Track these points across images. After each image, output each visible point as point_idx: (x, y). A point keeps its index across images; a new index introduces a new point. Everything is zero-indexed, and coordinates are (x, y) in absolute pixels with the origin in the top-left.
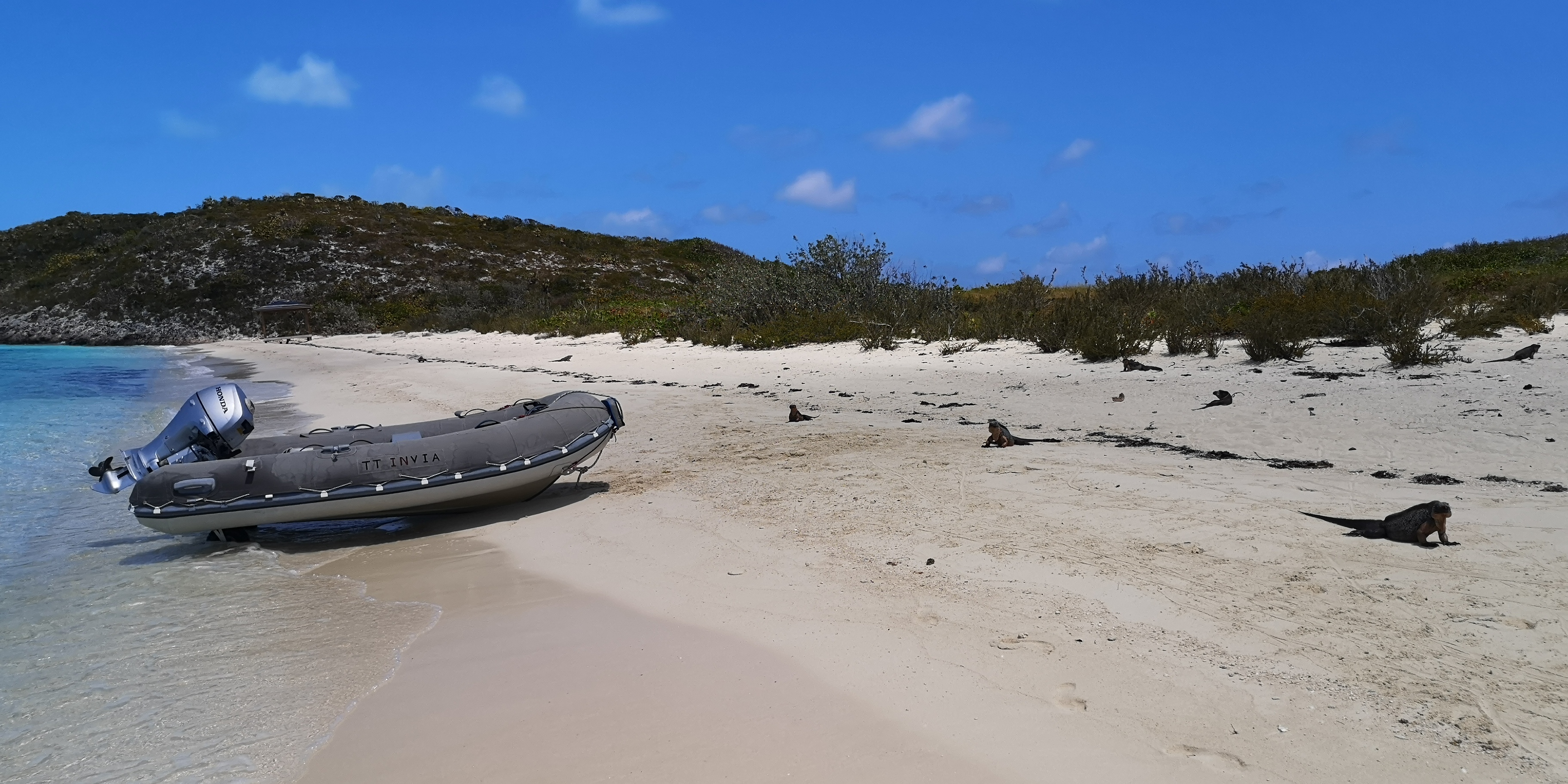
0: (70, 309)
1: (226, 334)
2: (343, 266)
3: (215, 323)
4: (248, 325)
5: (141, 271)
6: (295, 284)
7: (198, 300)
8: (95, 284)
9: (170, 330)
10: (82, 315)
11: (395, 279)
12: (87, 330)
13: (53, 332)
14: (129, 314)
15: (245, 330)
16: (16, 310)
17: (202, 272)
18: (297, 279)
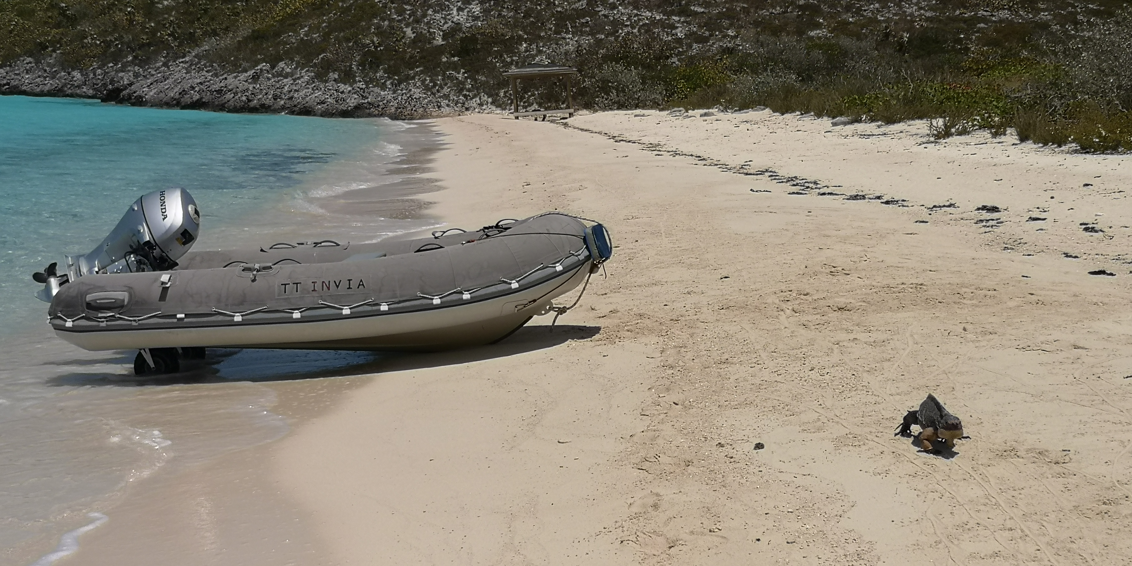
0: (296, 68)
1: (475, 105)
2: (628, 14)
3: (462, 90)
4: (502, 94)
5: (380, 20)
6: (564, 38)
7: (444, 60)
8: (326, 37)
9: (408, 98)
10: (308, 76)
11: (695, 33)
12: (313, 96)
13: (275, 97)
14: (363, 76)
15: (499, 100)
16: (236, 68)
17: (452, 22)
18: (567, 32)
